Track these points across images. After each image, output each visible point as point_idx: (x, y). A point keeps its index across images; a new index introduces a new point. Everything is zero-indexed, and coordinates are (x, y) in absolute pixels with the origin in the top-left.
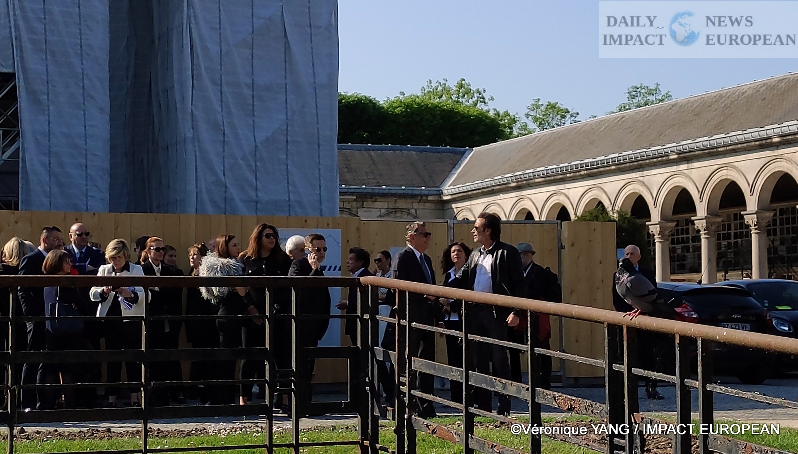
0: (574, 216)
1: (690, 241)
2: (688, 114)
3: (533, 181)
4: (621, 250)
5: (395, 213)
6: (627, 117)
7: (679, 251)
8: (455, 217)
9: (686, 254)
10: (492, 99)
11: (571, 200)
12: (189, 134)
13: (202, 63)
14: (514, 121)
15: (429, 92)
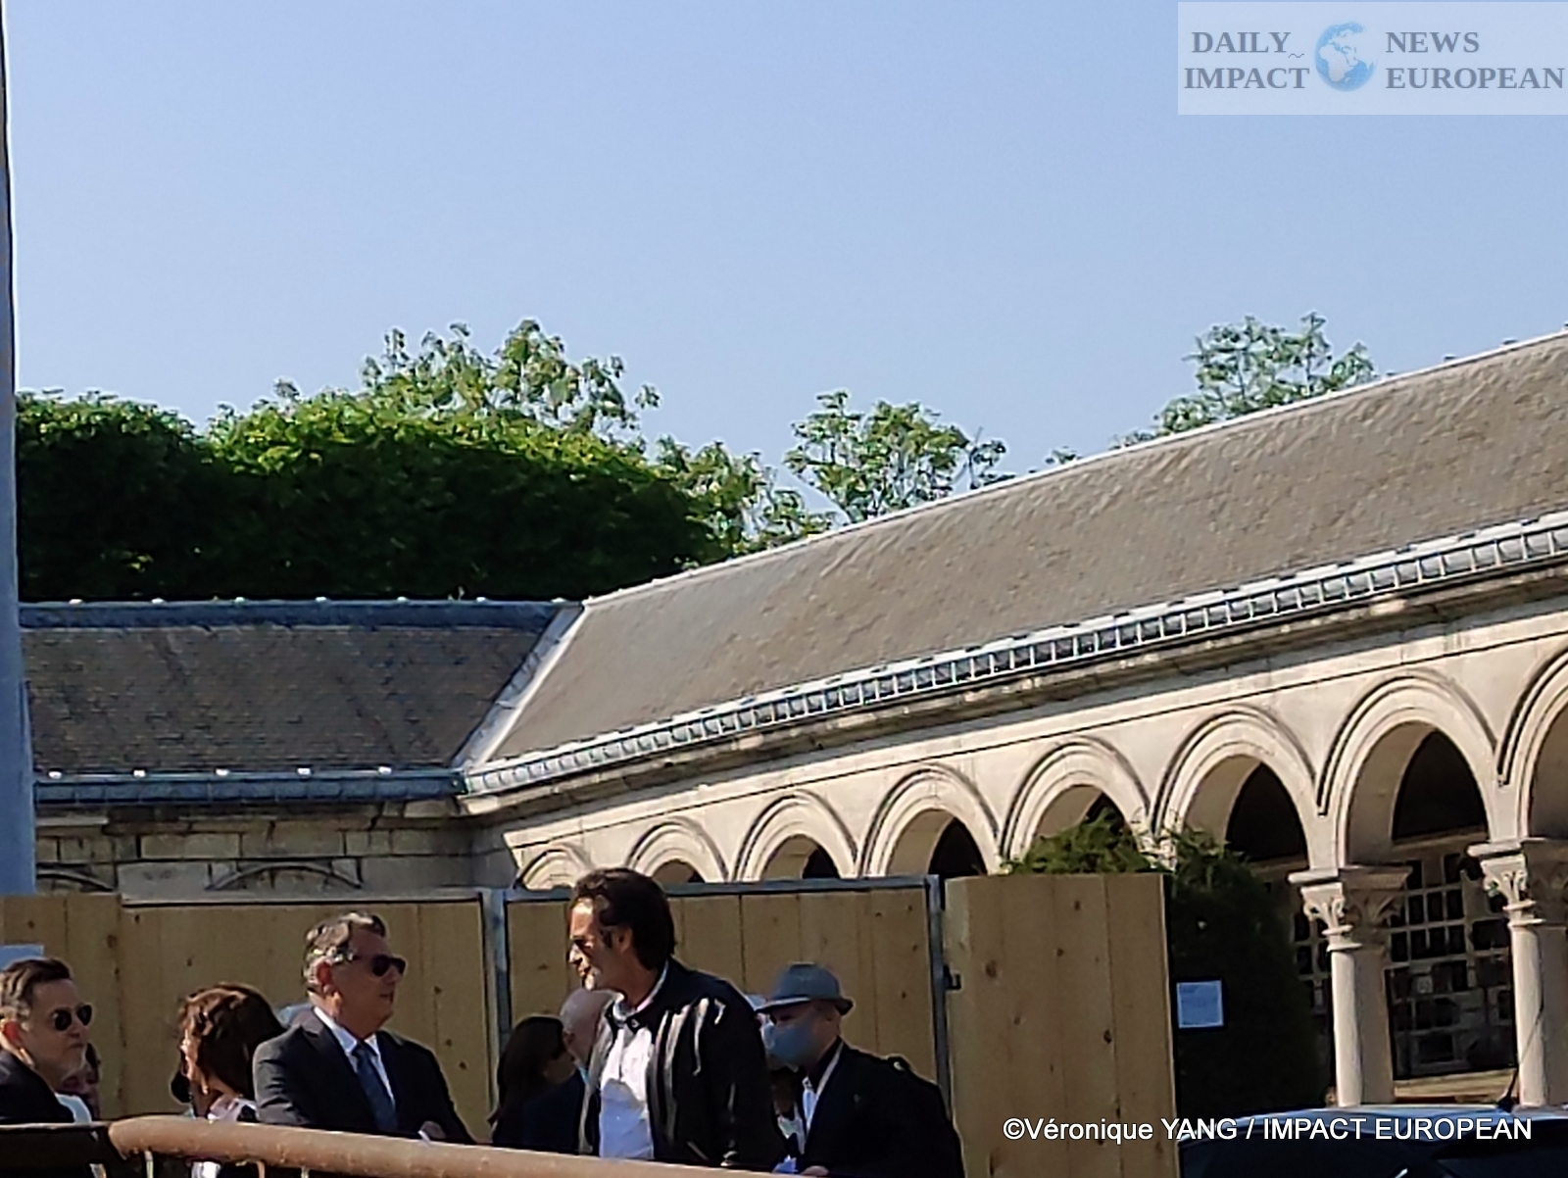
0: (999, 860)
1: (1469, 944)
2: (1437, 433)
3: (829, 726)
4: (1191, 990)
5: (272, 878)
6: (1195, 454)
7: (1425, 986)
8: (520, 882)
9: (1453, 996)
10: (652, 399)
11: (987, 799)
14: (746, 485)
15: (394, 380)
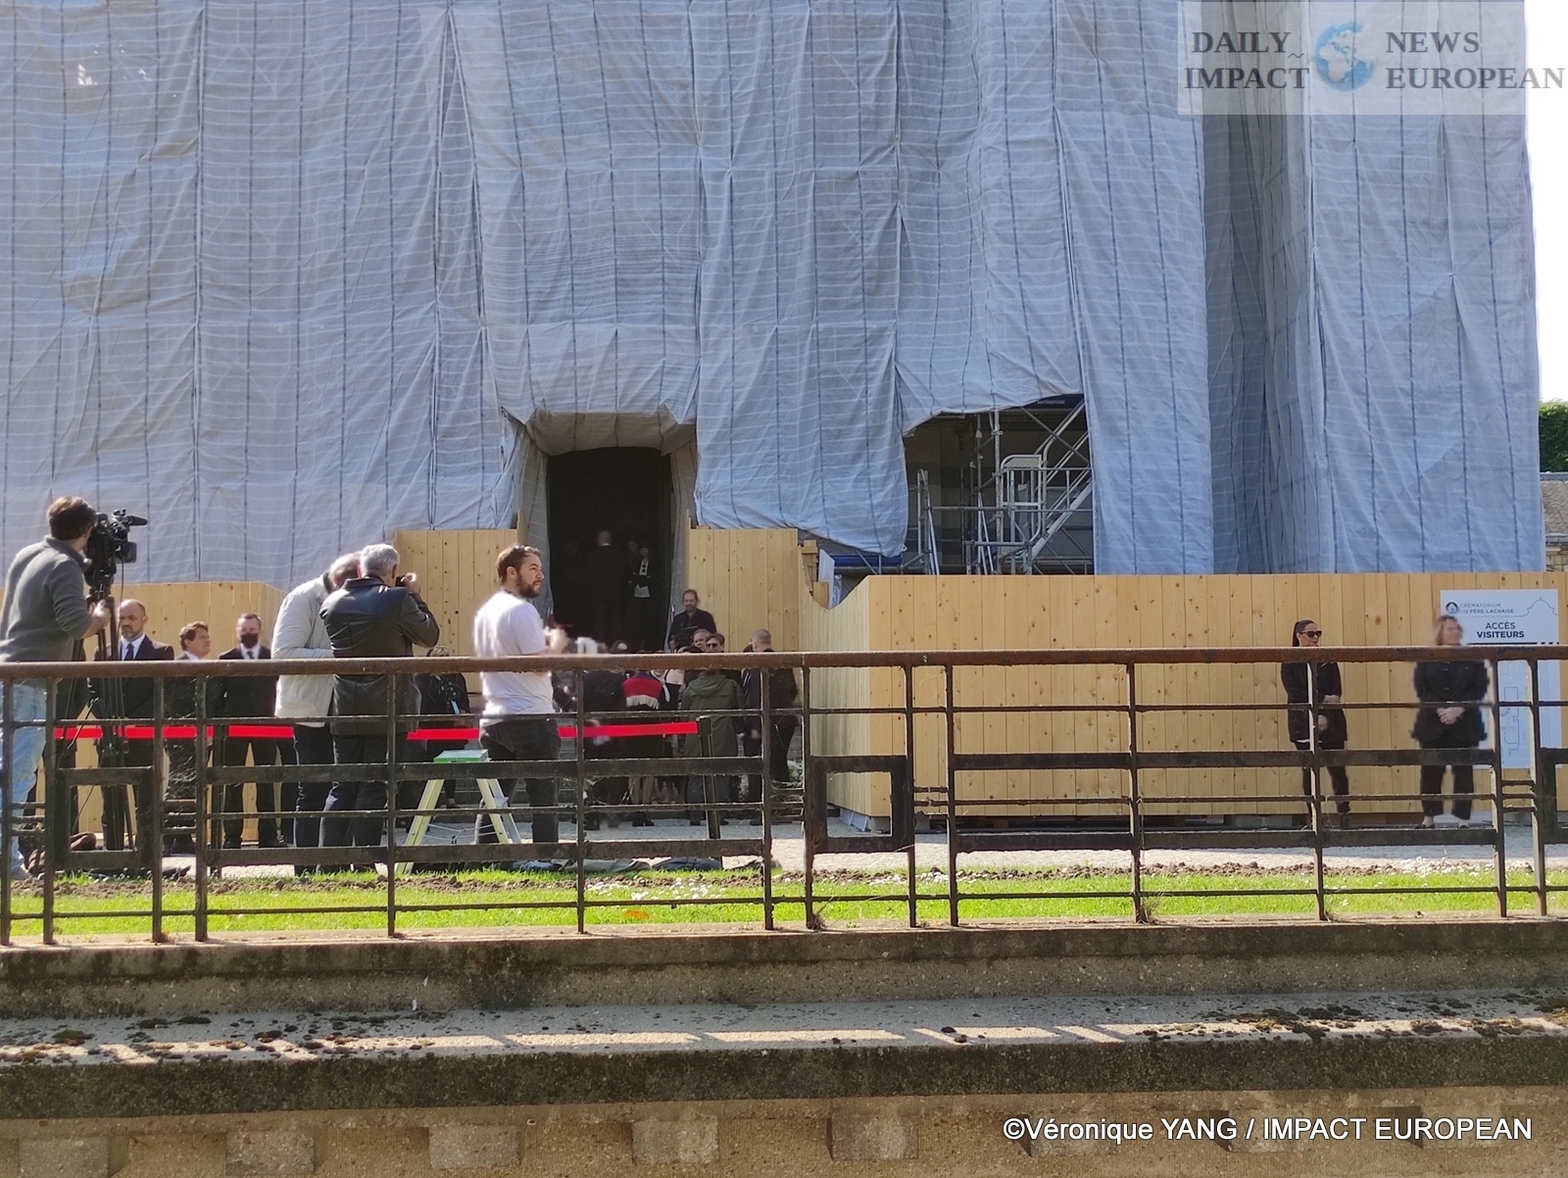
12: (1322, 465)
13: (1337, 362)
